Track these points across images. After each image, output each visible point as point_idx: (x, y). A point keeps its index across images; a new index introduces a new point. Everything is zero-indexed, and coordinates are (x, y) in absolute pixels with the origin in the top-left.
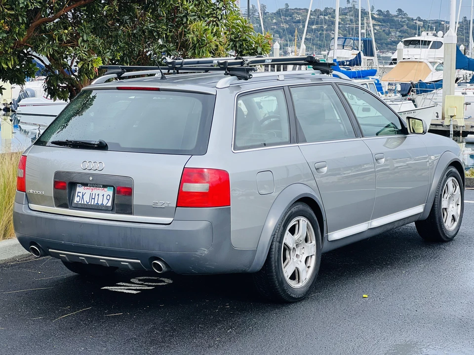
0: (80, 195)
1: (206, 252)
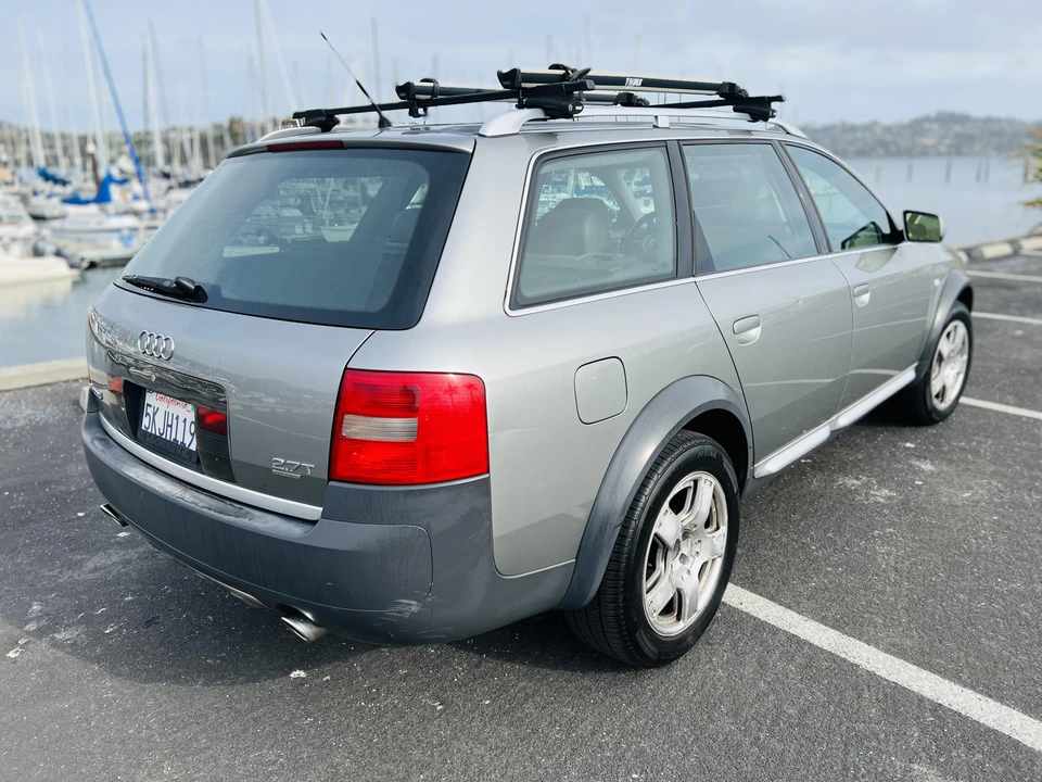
0: (149, 409)
1: (414, 609)
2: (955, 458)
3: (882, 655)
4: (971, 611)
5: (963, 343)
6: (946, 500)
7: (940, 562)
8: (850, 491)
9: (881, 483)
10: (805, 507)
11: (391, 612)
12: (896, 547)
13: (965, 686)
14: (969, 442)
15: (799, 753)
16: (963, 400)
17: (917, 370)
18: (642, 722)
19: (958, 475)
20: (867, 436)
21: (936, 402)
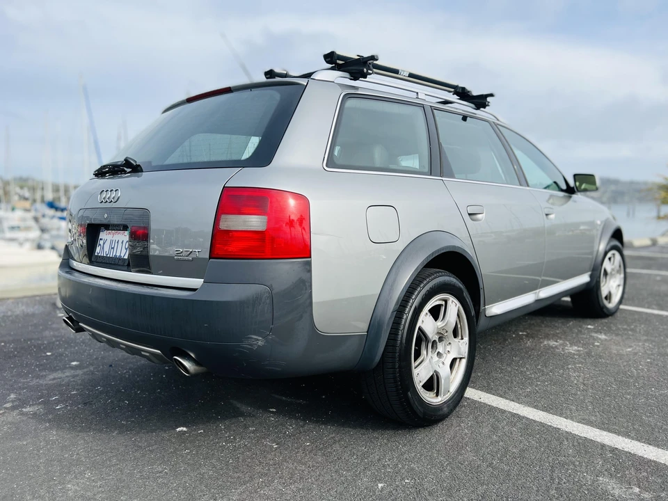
0: (101, 242)
1: (260, 343)
2: (620, 333)
3: (575, 424)
4: (635, 404)
5: (620, 266)
6: (616, 352)
7: (613, 380)
8: (552, 347)
9: (572, 344)
10: (523, 354)
11: (245, 345)
12: (583, 373)
13: (633, 439)
14: (628, 326)
15: (520, 471)
16: (622, 307)
17: (591, 276)
18: (413, 455)
19: (623, 341)
20: (562, 323)
21: (606, 302)
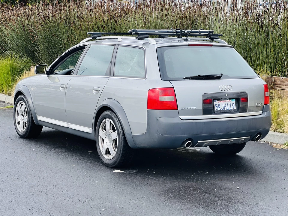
0: (217, 105)
